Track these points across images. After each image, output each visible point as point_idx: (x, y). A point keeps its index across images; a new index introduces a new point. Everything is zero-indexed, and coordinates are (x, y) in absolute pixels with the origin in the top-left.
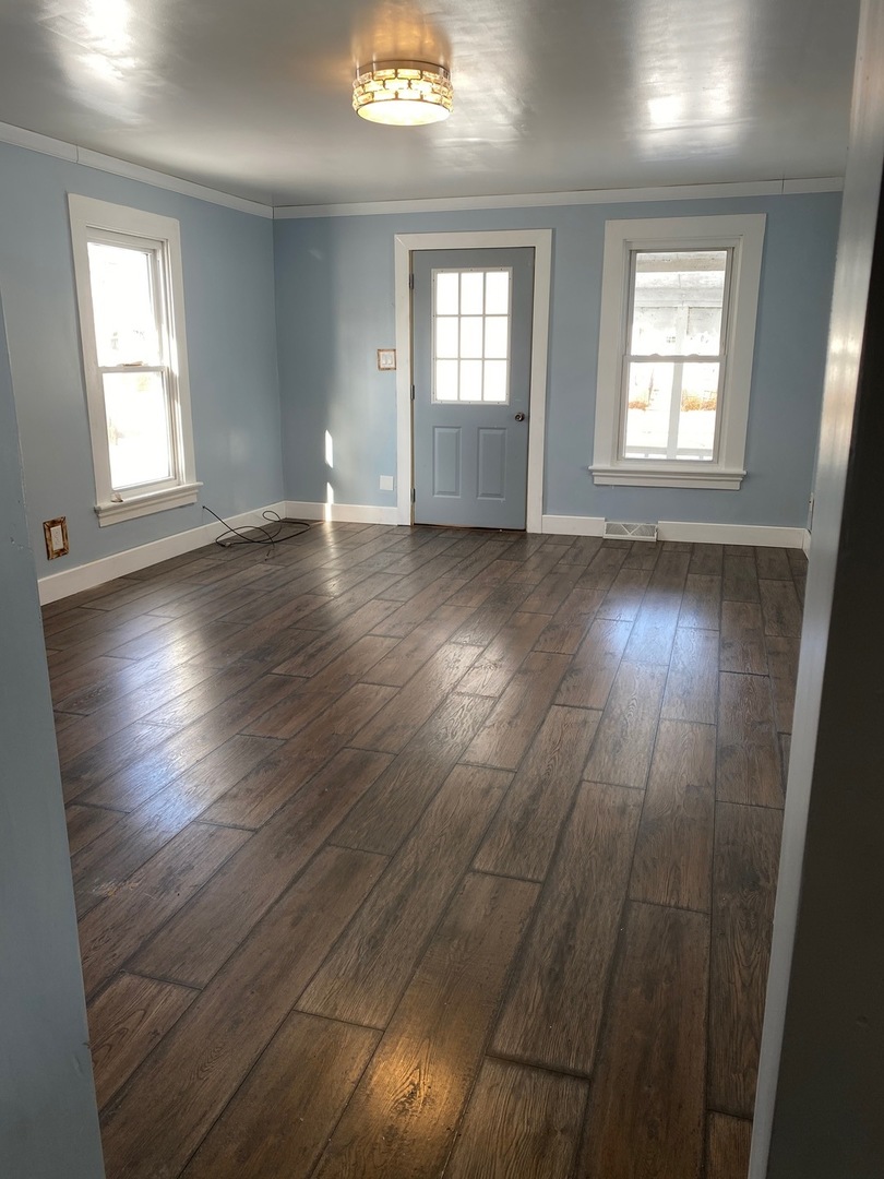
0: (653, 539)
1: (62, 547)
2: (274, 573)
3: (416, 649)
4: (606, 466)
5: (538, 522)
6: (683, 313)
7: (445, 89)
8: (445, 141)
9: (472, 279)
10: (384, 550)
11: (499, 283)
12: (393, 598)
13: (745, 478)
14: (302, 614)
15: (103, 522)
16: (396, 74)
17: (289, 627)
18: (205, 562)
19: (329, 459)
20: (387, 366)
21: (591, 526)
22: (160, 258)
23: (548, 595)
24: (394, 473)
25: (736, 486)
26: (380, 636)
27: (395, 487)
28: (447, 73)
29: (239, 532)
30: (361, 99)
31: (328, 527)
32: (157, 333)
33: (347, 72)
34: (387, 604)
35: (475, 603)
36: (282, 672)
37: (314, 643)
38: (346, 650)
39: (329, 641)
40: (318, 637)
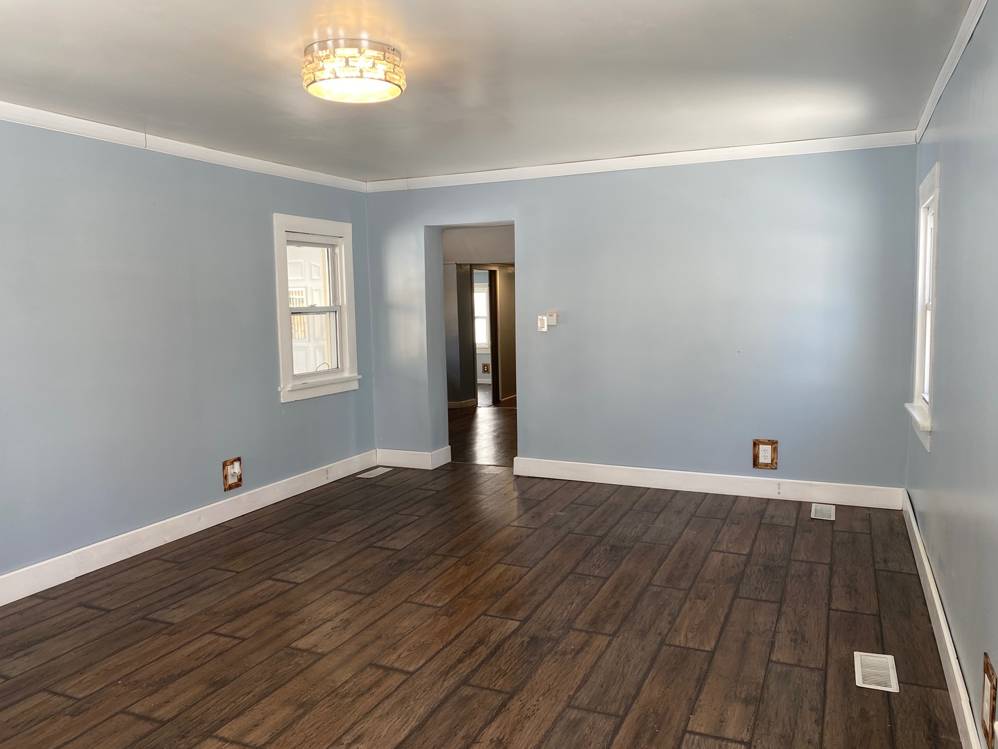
36: (510, 622)
37: (478, 662)
38: (444, 647)
39: (461, 665)
40: (474, 671)
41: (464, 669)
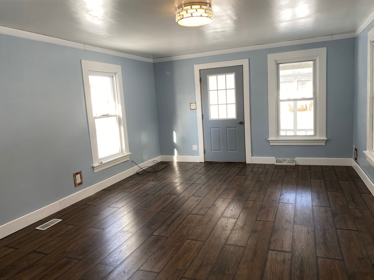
0: (294, 164)
1: (80, 182)
2: (156, 185)
3: (209, 221)
4: (274, 139)
5: (250, 159)
6: (295, 83)
7: (210, 11)
8: (209, 32)
9: (221, 77)
10: (195, 173)
11: (231, 78)
12: (199, 195)
13: (327, 141)
14: (166, 204)
15: (96, 171)
16: (191, 7)
17: (160, 211)
18: (132, 182)
19: (175, 140)
20: (193, 108)
21: (270, 160)
22: (114, 78)
23: (259, 192)
24: (197, 144)
25: (324, 144)
26: (195, 214)
27: (198, 149)
28: (210, 6)
29: (143, 169)
30: (179, 18)
31: (175, 164)
32: (114, 103)
33: (173, 9)
34: (197, 198)
35: (230, 196)
36: (157, 234)
37: (170, 219)
38: (182, 222)
39: (175, 217)
40: (171, 216)
41: (174, 216)
